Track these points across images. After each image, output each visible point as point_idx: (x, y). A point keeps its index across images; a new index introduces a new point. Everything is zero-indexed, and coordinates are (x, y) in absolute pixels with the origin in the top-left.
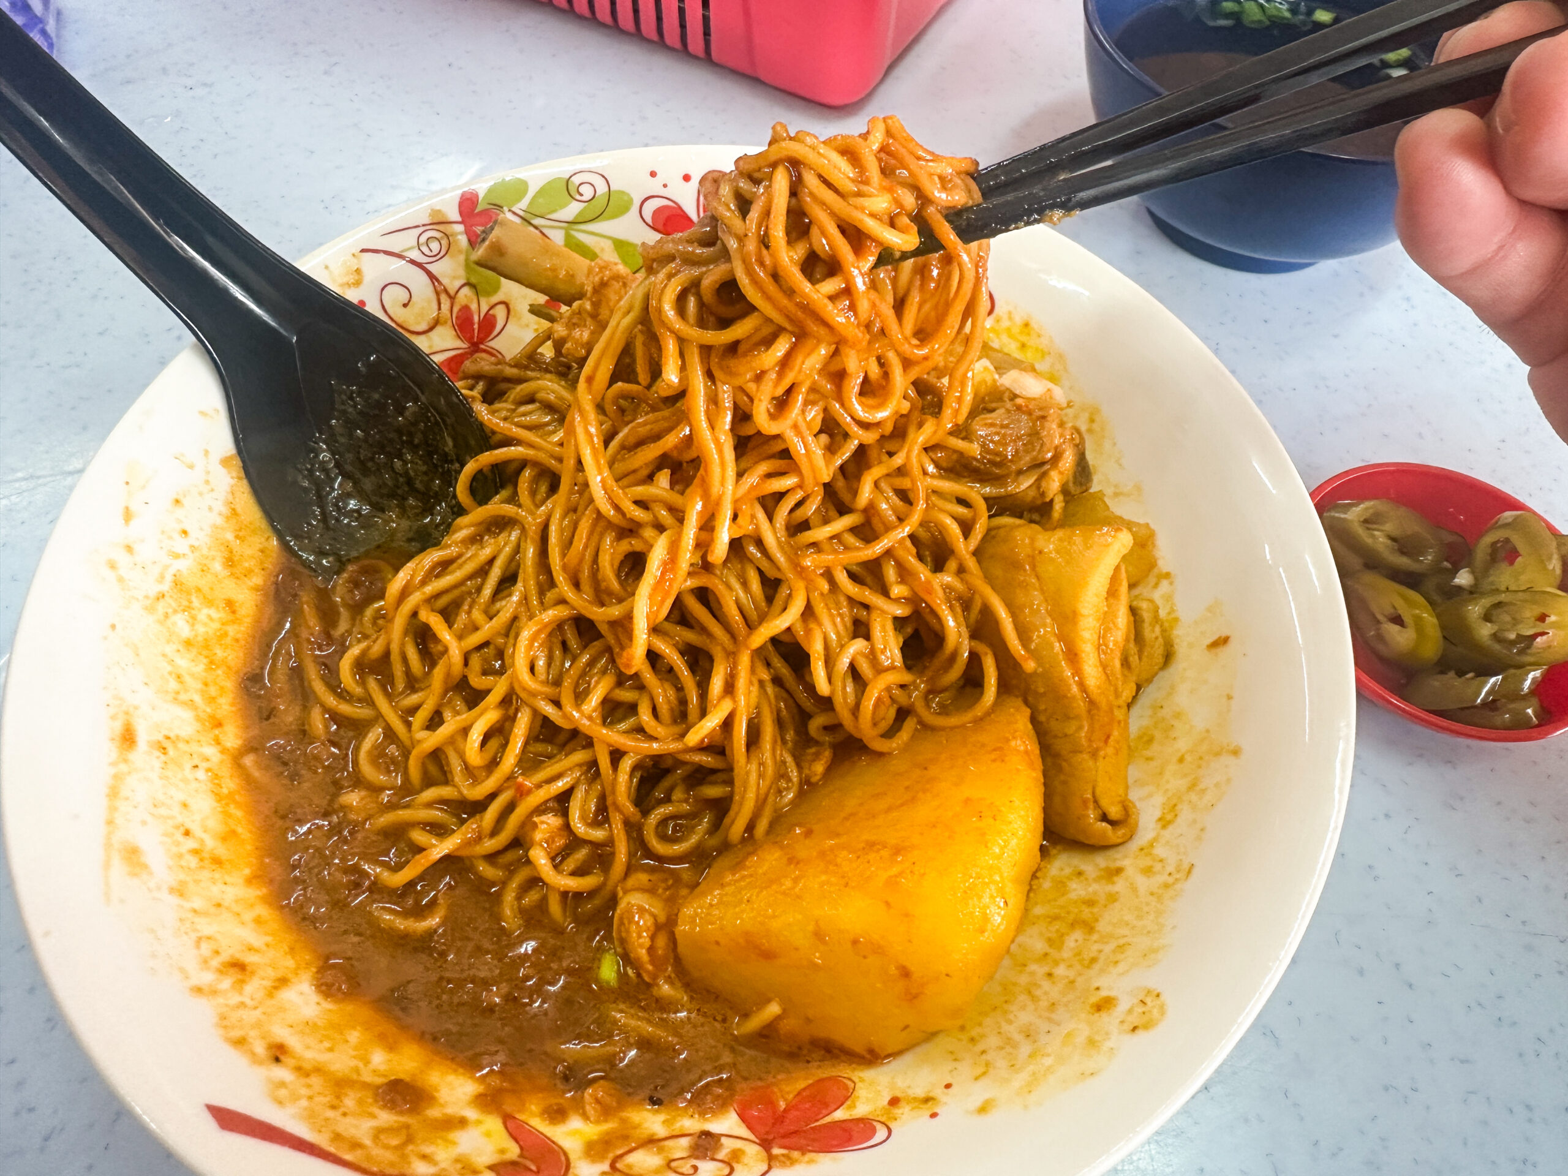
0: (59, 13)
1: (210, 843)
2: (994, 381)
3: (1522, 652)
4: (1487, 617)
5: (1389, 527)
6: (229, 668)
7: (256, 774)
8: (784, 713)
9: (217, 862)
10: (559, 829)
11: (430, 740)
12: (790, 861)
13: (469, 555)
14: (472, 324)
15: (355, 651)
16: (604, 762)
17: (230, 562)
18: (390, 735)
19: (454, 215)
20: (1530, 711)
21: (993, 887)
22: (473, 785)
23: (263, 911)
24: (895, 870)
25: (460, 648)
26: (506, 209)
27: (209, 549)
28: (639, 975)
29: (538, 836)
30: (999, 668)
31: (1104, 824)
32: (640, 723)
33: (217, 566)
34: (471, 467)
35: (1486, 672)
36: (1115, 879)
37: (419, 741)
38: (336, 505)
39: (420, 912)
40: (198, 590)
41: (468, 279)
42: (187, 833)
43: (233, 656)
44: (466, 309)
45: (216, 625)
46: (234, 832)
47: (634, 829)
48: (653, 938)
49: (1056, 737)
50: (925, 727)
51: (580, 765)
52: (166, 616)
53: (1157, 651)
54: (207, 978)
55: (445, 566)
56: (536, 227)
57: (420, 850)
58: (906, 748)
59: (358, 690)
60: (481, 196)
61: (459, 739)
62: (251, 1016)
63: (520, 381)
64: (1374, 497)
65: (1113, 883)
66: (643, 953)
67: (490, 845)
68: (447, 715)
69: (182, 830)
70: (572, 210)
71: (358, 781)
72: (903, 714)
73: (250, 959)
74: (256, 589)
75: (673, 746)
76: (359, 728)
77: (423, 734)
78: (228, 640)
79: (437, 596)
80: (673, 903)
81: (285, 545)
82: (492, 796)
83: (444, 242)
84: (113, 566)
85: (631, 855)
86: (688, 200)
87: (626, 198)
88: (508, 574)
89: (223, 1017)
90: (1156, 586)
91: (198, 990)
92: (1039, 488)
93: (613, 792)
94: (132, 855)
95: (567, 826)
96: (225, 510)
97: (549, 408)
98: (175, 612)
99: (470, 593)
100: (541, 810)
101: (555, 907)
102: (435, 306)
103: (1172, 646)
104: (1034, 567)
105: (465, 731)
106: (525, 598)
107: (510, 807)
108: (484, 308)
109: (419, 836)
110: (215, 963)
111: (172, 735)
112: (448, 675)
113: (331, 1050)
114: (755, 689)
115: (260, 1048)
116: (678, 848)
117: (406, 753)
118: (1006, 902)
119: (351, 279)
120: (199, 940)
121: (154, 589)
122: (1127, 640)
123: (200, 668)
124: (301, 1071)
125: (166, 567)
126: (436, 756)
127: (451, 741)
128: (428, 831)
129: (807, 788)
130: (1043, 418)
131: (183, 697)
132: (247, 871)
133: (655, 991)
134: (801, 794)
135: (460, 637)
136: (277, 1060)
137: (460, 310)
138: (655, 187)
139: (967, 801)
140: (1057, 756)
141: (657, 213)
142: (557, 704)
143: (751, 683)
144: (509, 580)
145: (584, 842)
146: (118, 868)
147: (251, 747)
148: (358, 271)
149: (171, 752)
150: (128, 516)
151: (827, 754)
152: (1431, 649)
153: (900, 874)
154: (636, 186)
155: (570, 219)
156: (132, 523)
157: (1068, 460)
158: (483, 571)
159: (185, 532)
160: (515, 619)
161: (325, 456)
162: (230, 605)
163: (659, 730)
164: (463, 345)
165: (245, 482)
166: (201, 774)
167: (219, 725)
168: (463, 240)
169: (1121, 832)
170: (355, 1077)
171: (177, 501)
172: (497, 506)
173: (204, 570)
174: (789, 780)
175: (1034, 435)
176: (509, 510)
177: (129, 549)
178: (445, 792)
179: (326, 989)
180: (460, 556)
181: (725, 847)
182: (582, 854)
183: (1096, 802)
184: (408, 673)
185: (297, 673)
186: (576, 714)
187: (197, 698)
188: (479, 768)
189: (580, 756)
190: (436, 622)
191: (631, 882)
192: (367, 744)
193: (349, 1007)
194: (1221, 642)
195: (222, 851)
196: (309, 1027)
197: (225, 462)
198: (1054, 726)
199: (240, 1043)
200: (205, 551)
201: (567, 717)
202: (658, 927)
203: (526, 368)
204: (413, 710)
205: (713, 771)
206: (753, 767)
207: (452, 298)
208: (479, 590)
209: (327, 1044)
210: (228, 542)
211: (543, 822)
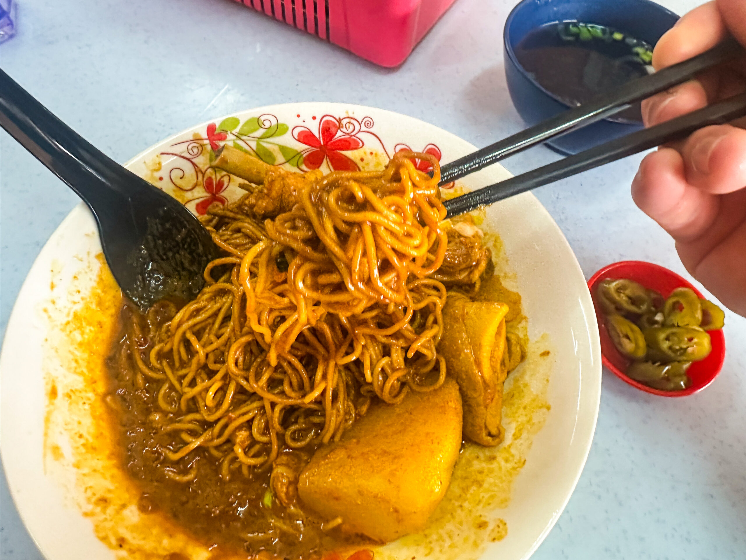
0: (16, 6)
1: (91, 440)
2: (451, 228)
3: (682, 354)
4: (667, 339)
5: (628, 292)
6: (100, 354)
7: (113, 406)
8: (350, 383)
9: (94, 449)
10: (247, 437)
11: (190, 393)
12: (349, 457)
13: (209, 306)
14: (213, 186)
15: (157, 348)
16: (268, 407)
17: (100, 304)
18: (172, 388)
19: (204, 135)
20: (682, 383)
21: (435, 477)
22: (208, 415)
23: (115, 471)
24: (394, 467)
25: (204, 352)
26: (229, 132)
27: (90, 298)
28: (281, 503)
29: (238, 440)
30: (447, 367)
31: (489, 438)
32: (283, 389)
33: (94, 306)
34: (210, 265)
35: (664, 363)
36: (492, 461)
37: (185, 393)
38: (149, 274)
39: (185, 472)
40: (85, 318)
41: (210, 164)
42: (81, 436)
43: (101, 349)
44: (210, 178)
45: (92, 335)
46: (101, 434)
47: (281, 437)
48: (287, 488)
49: (469, 398)
50: (412, 391)
51: (257, 408)
52: (71, 332)
53: (517, 355)
54: (90, 507)
55: (198, 311)
56: (243, 140)
57: (186, 444)
58: (404, 400)
59: (158, 366)
60: (217, 126)
61: (203, 393)
62: (109, 525)
63: (235, 219)
64: (621, 278)
65: (492, 464)
66: (283, 495)
67: (216, 442)
68: (199, 380)
69: (78, 435)
70: (260, 132)
71: (158, 409)
72: (403, 384)
73: (109, 496)
74: (112, 316)
75: (299, 401)
76: (159, 383)
77: (187, 390)
78: (99, 341)
79: (195, 325)
80: (298, 471)
81: (125, 295)
82: (219, 420)
83: (200, 149)
84: (45, 311)
85: (279, 447)
86: (315, 129)
87: (285, 127)
88: (227, 315)
89: (97, 526)
90: (520, 322)
91: (86, 514)
92: (469, 278)
93: (272, 420)
94: (56, 451)
95: (251, 434)
96: (97, 279)
97: (247, 236)
98: (75, 330)
99: (209, 324)
100: (239, 428)
101: (245, 471)
102: (195, 178)
103: (525, 353)
104: (463, 320)
105: (207, 390)
106: (233, 330)
107: (226, 426)
108: (219, 177)
109: (185, 437)
110: (94, 499)
111: (73, 389)
112: (198, 363)
113: (144, 539)
114: (336, 376)
115: (113, 541)
116: (299, 444)
117: (180, 396)
118: (441, 483)
119: (157, 167)
120: (86, 489)
121: (65, 320)
122: (504, 353)
123: (86, 356)
124: (132, 551)
125: (71, 308)
126: (194, 399)
127: (200, 393)
128: (188, 434)
129: (359, 419)
130: (472, 247)
131: (78, 370)
132: (107, 452)
133: (288, 511)
134: (356, 421)
135: (204, 346)
136: (121, 546)
137: (207, 179)
138: (299, 121)
139: (428, 434)
140: (470, 406)
141: (300, 134)
142: (247, 379)
143: (335, 372)
144: (227, 318)
145: (258, 442)
146: (50, 456)
147: (110, 392)
148: (160, 164)
149: (73, 397)
150: (52, 287)
151: (368, 401)
152: (641, 353)
153: (396, 470)
154: (290, 121)
155: (258, 136)
156: (55, 289)
157: (483, 265)
158: (215, 315)
159: (79, 292)
160: (229, 338)
161: (144, 252)
162: (100, 324)
163: (293, 395)
164: (208, 195)
165: (107, 265)
166: (87, 407)
167: (95, 382)
168: (209, 147)
169: (497, 440)
170: (155, 552)
171: (75, 277)
172: (221, 284)
173: (88, 308)
174: (351, 414)
175: (468, 255)
176: (227, 286)
177: (54, 302)
178: (197, 416)
179: (143, 509)
180: (205, 307)
181: (321, 445)
182: (257, 447)
183: (486, 427)
184: (180, 358)
185: (130, 357)
186: (255, 386)
187: (85, 370)
188: (212, 407)
189: (256, 404)
190: (193, 339)
191: (279, 461)
192: (162, 392)
193: (153, 516)
194: (546, 354)
195: (96, 444)
196: (134, 528)
197: (97, 257)
198: (470, 393)
199: (104, 539)
200: (88, 300)
201: (252, 387)
202: (290, 483)
203: (237, 213)
204: (184, 376)
205: (316, 411)
206: (335, 411)
207: (203, 174)
208: (213, 323)
209: (142, 536)
210: (99, 294)
211: (240, 434)
